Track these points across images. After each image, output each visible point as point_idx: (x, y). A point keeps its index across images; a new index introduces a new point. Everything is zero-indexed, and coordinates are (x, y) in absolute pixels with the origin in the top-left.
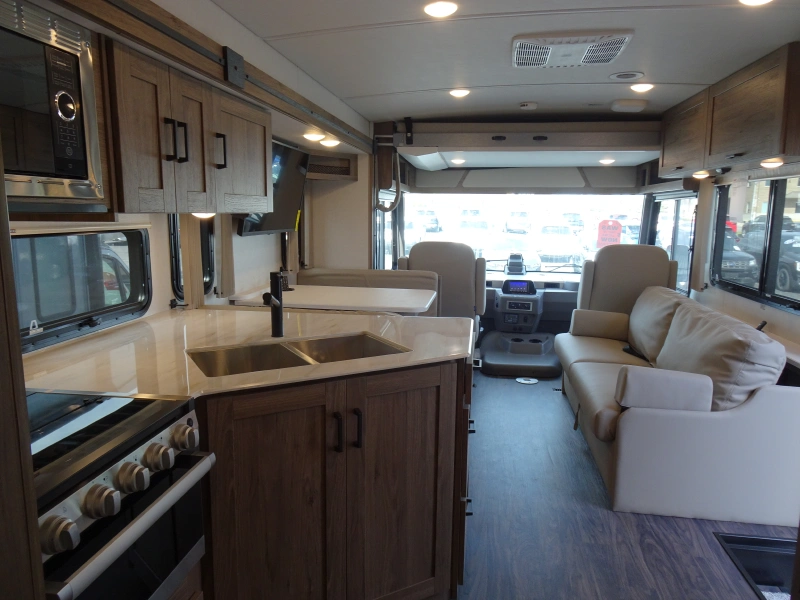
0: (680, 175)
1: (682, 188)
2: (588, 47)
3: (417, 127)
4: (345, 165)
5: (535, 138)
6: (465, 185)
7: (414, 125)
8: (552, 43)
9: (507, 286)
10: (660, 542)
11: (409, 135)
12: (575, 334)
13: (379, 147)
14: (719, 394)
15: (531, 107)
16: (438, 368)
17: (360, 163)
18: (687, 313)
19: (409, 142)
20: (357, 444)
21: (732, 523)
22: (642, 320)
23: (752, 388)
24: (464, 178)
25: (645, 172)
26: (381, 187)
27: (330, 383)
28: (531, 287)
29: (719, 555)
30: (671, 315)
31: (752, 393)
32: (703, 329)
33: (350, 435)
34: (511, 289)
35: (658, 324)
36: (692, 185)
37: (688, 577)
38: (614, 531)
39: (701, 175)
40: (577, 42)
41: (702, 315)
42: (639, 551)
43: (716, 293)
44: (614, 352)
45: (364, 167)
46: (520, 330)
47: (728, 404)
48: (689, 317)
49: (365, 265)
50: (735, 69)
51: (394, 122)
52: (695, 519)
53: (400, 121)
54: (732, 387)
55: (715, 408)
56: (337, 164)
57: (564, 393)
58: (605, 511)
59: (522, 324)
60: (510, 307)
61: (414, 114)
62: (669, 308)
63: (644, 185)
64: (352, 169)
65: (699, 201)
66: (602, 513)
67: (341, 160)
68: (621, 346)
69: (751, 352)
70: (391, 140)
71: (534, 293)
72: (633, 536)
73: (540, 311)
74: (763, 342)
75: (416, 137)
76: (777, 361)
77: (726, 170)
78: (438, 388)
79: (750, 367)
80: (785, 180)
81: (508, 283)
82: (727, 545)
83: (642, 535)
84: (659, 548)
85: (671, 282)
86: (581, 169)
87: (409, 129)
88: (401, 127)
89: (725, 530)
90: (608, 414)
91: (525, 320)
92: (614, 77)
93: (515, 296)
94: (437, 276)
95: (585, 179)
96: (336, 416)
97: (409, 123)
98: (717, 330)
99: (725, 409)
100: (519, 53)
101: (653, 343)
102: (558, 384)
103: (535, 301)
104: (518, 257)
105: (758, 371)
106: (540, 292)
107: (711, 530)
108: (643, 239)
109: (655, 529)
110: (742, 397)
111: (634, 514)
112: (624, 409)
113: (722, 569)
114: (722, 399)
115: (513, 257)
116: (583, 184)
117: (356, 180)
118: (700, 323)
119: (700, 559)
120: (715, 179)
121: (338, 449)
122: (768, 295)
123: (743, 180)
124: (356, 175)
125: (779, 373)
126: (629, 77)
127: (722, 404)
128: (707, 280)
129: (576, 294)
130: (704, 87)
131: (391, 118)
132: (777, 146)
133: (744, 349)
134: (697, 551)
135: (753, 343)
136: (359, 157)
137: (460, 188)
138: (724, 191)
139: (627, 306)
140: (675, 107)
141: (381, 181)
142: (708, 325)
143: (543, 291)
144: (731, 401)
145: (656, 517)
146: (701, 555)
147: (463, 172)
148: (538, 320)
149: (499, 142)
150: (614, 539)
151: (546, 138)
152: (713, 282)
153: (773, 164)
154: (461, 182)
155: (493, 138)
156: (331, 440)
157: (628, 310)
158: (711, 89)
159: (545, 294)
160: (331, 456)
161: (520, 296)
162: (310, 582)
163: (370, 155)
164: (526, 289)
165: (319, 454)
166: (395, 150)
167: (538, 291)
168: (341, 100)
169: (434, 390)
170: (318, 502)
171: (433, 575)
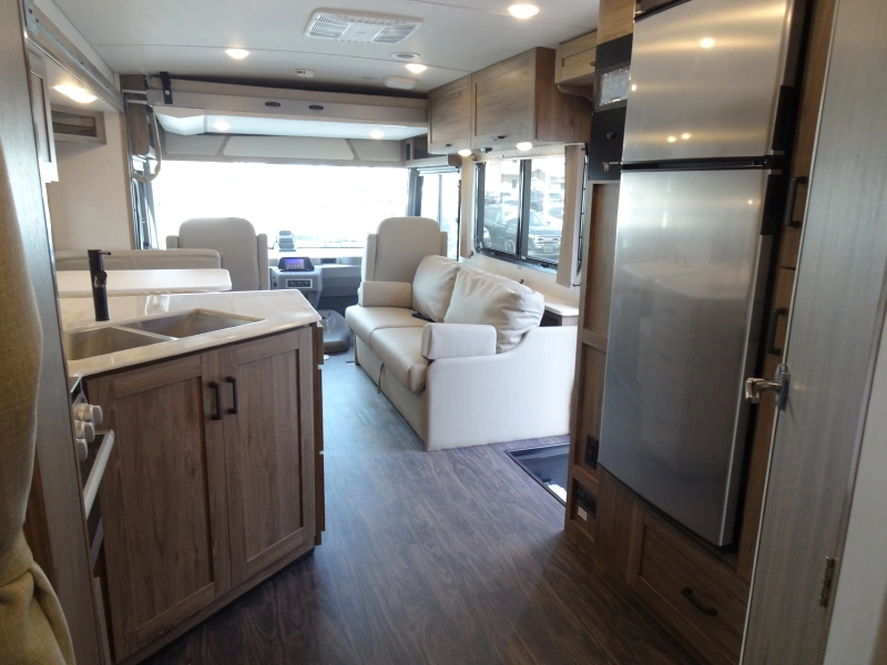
0: (448, 151)
1: (447, 163)
2: (383, 28)
3: (175, 83)
4: (89, 124)
5: (311, 107)
6: (226, 153)
7: (173, 81)
8: (352, 21)
9: (282, 264)
10: (469, 466)
11: (167, 92)
12: (366, 305)
13: (131, 105)
14: (501, 339)
15: (309, 75)
16: (295, 332)
17: (107, 122)
18: (466, 277)
19: (168, 100)
20: (233, 411)
21: (514, 442)
22: (426, 287)
23: (523, 331)
24: (224, 145)
25: (408, 146)
26: (135, 152)
27: (204, 355)
28: (309, 265)
29: (511, 465)
30: (453, 279)
31: (524, 335)
32: (481, 290)
33: (226, 403)
34: (289, 267)
35: (441, 288)
36: (456, 161)
37: (494, 485)
38: (432, 465)
39: (465, 153)
40: (375, 23)
41: (479, 277)
42: (454, 476)
43: (481, 259)
44: (405, 318)
45: (114, 129)
47: (508, 347)
48: (469, 280)
49: (127, 245)
50: (494, 61)
51: (144, 76)
52: (489, 445)
53: (155, 76)
54: (510, 332)
55: (499, 351)
56: (77, 122)
57: (358, 364)
58: (421, 453)
61: (170, 69)
62: (450, 273)
63: (408, 158)
64: (98, 128)
65: (463, 176)
66: (419, 455)
67: (82, 117)
68: (410, 312)
69: (522, 302)
70: (144, 97)
71: (312, 269)
72: (447, 466)
73: (320, 288)
74: (529, 293)
75: (175, 95)
76: (539, 307)
77: (488, 150)
78: (297, 351)
79: (521, 314)
80: (530, 161)
81: (283, 260)
82: (515, 458)
83: (454, 465)
84: (469, 470)
85: (443, 251)
86: (348, 140)
87: (167, 86)
88: (156, 83)
89: (513, 448)
90: (418, 368)
92: (395, 57)
93: (293, 273)
94: (218, 254)
95: (353, 151)
96: (213, 385)
97: (166, 79)
98: (493, 288)
99: (506, 351)
100: (317, 24)
101: (439, 306)
102: (350, 356)
103: (315, 278)
104: (288, 233)
105: (527, 317)
106: (318, 269)
107: (502, 450)
108: (410, 213)
109: (464, 457)
110: (517, 340)
111: (444, 450)
112: (431, 362)
113: (515, 474)
114: (503, 344)
115: (282, 233)
116: (351, 157)
117: (104, 143)
118: (479, 284)
119: (499, 471)
120: (475, 157)
121: (216, 417)
122: (524, 258)
123: (498, 158)
124: (104, 136)
125: (541, 317)
126: (407, 56)
127: (503, 347)
128: (473, 249)
129: (360, 269)
130: (465, 74)
131: (143, 71)
132: (531, 133)
134: (496, 466)
135: (523, 295)
136: (106, 116)
137: (220, 156)
138: (481, 167)
139: (409, 275)
140: (440, 88)
141: (134, 144)
142: (485, 285)
143: (320, 267)
144: (509, 343)
145: (461, 449)
146: (499, 468)
147: (223, 138)
148: (319, 297)
149: (272, 108)
150: (434, 472)
151: (321, 108)
152: (478, 249)
153: (525, 147)
154: (221, 150)
155: (267, 104)
156: (208, 410)
157: (410, 279)
158: (474, 75)
159: (323, 269)
160: (209, 425)
161: (298, 273)
162: (197, 550)
163: (121, 113)
164: (302, 266)
165: (197, 424)
166: (150, 110)
167: (316, 267)
168: (91, 46)
169: (294, 353)
170: (199, 472)
171: (302, 525)
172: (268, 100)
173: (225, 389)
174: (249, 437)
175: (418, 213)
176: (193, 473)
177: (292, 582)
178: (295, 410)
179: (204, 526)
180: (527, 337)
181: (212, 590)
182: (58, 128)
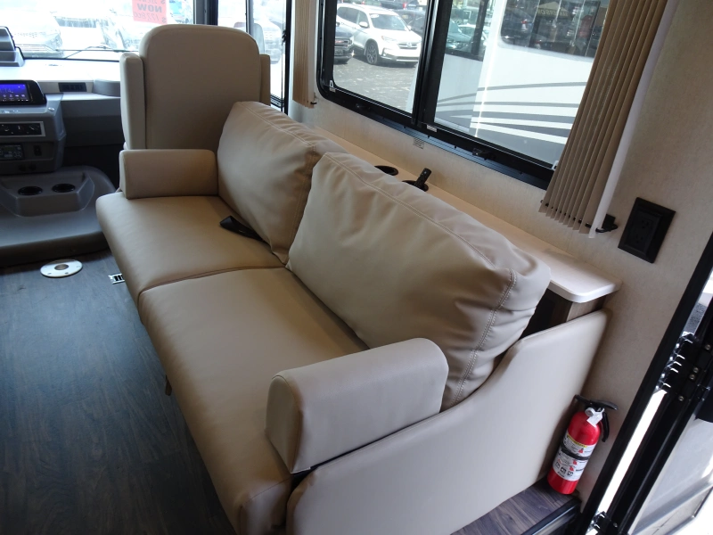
18: (338, 179)
28: (34, 92)
46: (33, 170)
48: (347, 188)
59: (33, 159)
62: (295, 158)
71: (43, 102)
73: (61, 134)
91: (38, 152)
103: (47, 119)
106: (53, 102)
122: (431, 129)
133: (500, 289)
142: (392, 214)
143: (57, 98)
144: (470, 380)
152: (324, 91)
159: (63, 103)
161: (18, 111)
164: (24, 97)
167: (49, 99)
175: (213, 16)
180: (515, 366)
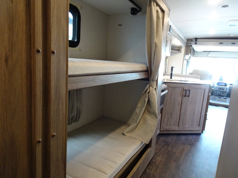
3: (198, 40)
4: (179, 49)
5: (232, 43)
11: (196, 42)
13: (188, 45)
15: (232, 36)
19: (196, 44)
20: (188, 96)
26: (186, 55)
33: (187, 94)
34: (220, 85)
45: (183, 50)
46: (221, 96)
49: (181, 73)
56: (177, 48)
59: (221, 94)
60: (219, 89)
61: (198, 37)
64: (180, 50)
67: (178, 47)
70: (191, 43)
71: (226, 86)
73: (228, 91)
75: (198, 43)
81: (219, 83)
87: (196, 40)
88: (194, 40)
91: (223, 93)
96: (186, 90)
97: (196, 39)
104: (222, 77)
106: (228, 86)
117: (181, 52)
121: (185, 96)
124: (181, 51)
131: (192, 38)
136: (182, 47)
141: (187, 53)
147: (208, 52)
148: (227, 94)
149: (221, 44)
151: (235, 43)
154: (208, 55)
156: (184, 94)
159: (230, 86)
160: (183, 97)
161: (222, 86)
162: (177, 119)
163: (185, 47)
164: (224, 85)
165: (181, 96)
166: (192, 46)
168: (182, 34)
169: (204, 89)
170: (180, 105)
171: (199, 126)
172: (220, 42)
173: (188, 92)
174: (191, 103)
176: (179, 105)
177: (194, 136)
178: (202, 101)
179: (179, 115)
181: (178, 128)
182: (172, 49)
